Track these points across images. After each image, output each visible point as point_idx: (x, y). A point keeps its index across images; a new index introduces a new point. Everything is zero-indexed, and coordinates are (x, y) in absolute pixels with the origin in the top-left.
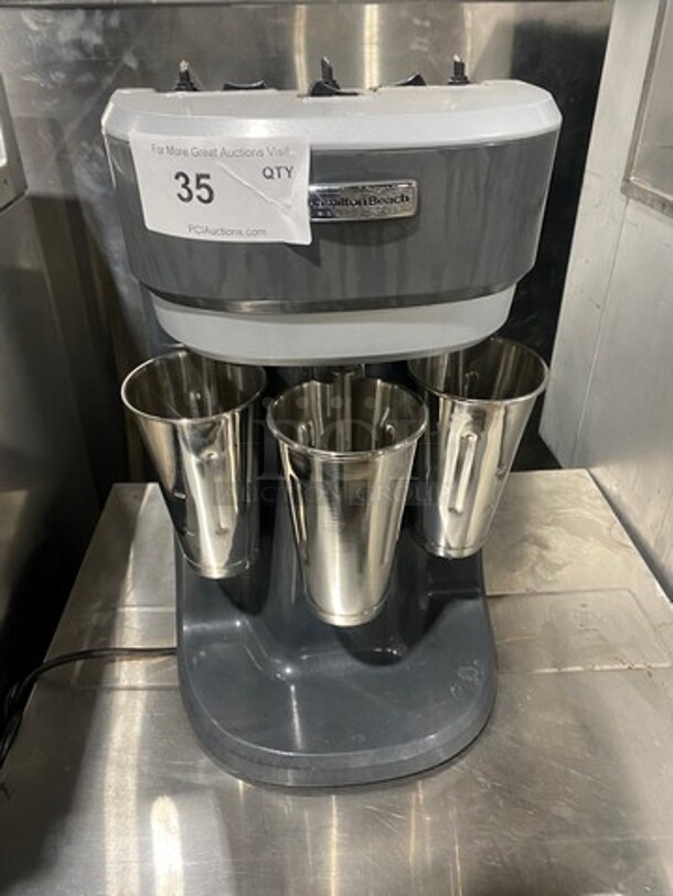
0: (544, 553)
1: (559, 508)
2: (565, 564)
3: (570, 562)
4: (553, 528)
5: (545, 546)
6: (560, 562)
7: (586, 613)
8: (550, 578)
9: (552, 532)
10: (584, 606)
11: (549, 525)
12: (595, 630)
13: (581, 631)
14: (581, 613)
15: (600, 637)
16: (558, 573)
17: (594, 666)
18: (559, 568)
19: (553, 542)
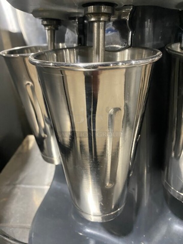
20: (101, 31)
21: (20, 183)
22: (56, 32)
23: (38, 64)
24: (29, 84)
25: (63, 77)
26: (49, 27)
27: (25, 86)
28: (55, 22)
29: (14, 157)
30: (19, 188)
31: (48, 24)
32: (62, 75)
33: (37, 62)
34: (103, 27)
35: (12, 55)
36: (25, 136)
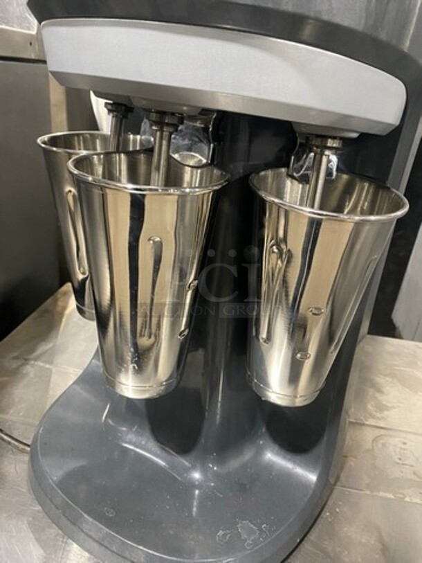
0: (378, 395)
1: (396, 366)
2: (394, 407)
3: (399, 407)
4: (388, 379)
5: (379, 391)
6: (389, 405)
7: (405, 449)
8: (378, 415)
9: (387, 381)
10: (404, 443)
11: (386, 376)
12: (411, 466)
13: (398, 463)
14: (401, 448)
15: (415, 473)
16: (386, 412)
17: (405, 497)
18: (388, 409)
19: (387, 389)
20: (164, 143)
21: (36, 359)
22: (124, 121)
23: (76, 175)
24: (70, 191)
25: (103, 195)
26: (115, 113)
27: (65, 195)
28: (123, 108)
29: (34, 315)
30: (33, 366)
31: (114, 109)
32: (101, 192)
33: (76, 172)
34: (167, 138)
35: (55, 149)
36: (62, 284)
